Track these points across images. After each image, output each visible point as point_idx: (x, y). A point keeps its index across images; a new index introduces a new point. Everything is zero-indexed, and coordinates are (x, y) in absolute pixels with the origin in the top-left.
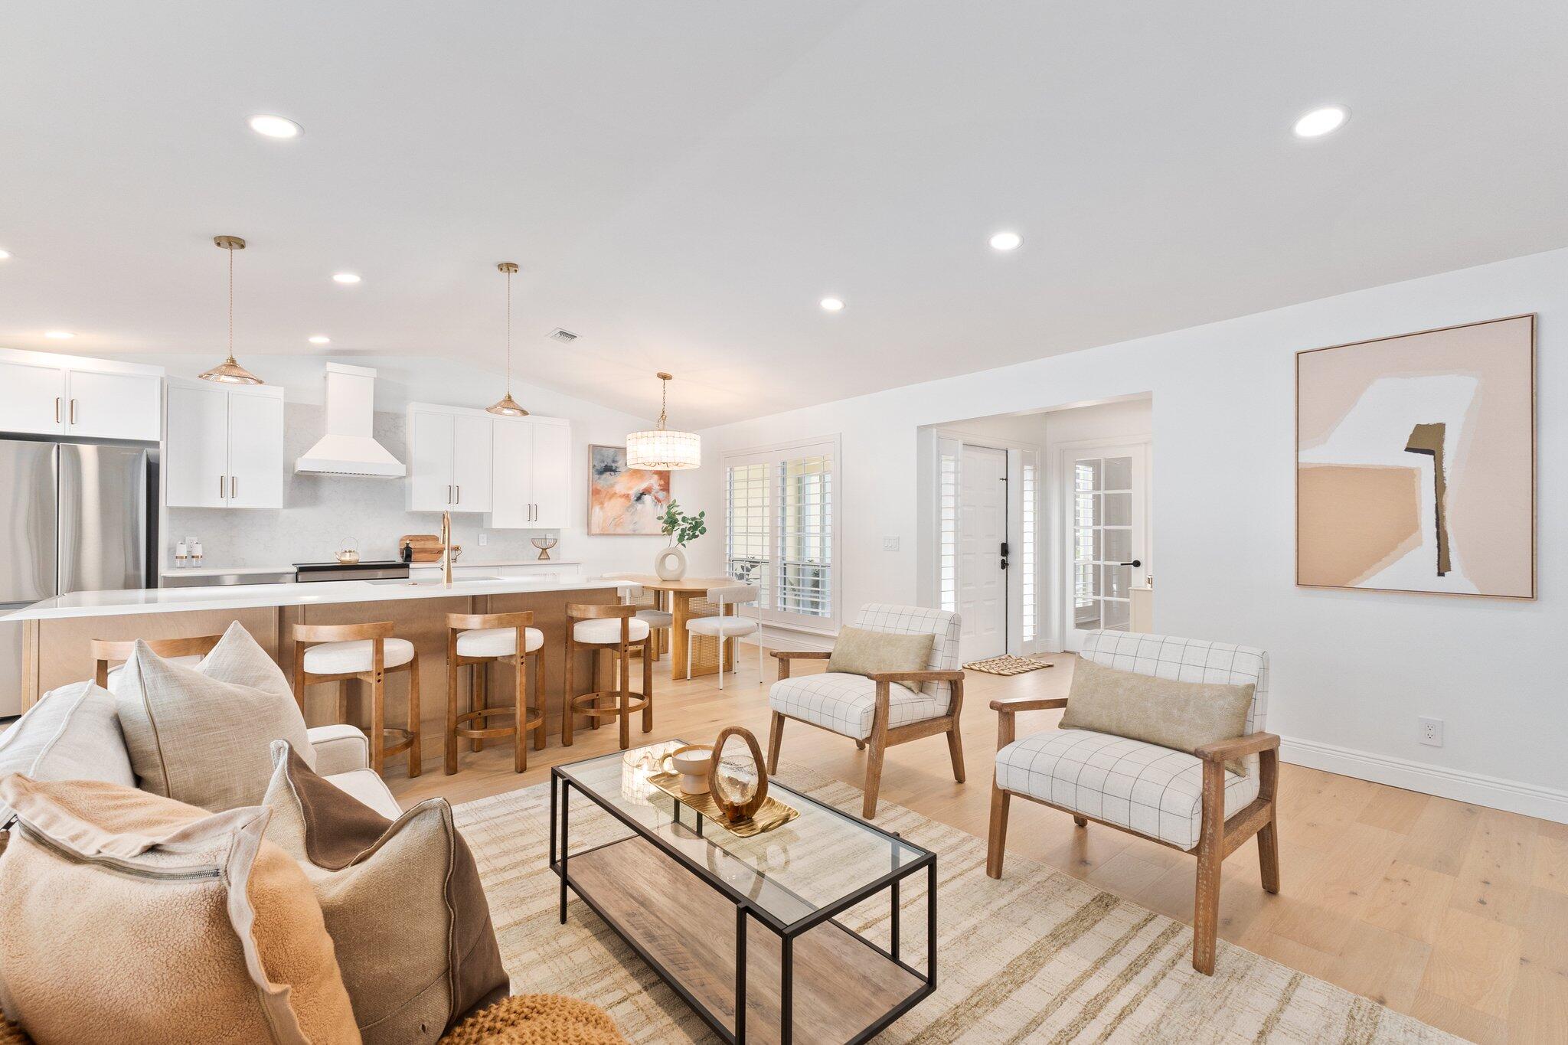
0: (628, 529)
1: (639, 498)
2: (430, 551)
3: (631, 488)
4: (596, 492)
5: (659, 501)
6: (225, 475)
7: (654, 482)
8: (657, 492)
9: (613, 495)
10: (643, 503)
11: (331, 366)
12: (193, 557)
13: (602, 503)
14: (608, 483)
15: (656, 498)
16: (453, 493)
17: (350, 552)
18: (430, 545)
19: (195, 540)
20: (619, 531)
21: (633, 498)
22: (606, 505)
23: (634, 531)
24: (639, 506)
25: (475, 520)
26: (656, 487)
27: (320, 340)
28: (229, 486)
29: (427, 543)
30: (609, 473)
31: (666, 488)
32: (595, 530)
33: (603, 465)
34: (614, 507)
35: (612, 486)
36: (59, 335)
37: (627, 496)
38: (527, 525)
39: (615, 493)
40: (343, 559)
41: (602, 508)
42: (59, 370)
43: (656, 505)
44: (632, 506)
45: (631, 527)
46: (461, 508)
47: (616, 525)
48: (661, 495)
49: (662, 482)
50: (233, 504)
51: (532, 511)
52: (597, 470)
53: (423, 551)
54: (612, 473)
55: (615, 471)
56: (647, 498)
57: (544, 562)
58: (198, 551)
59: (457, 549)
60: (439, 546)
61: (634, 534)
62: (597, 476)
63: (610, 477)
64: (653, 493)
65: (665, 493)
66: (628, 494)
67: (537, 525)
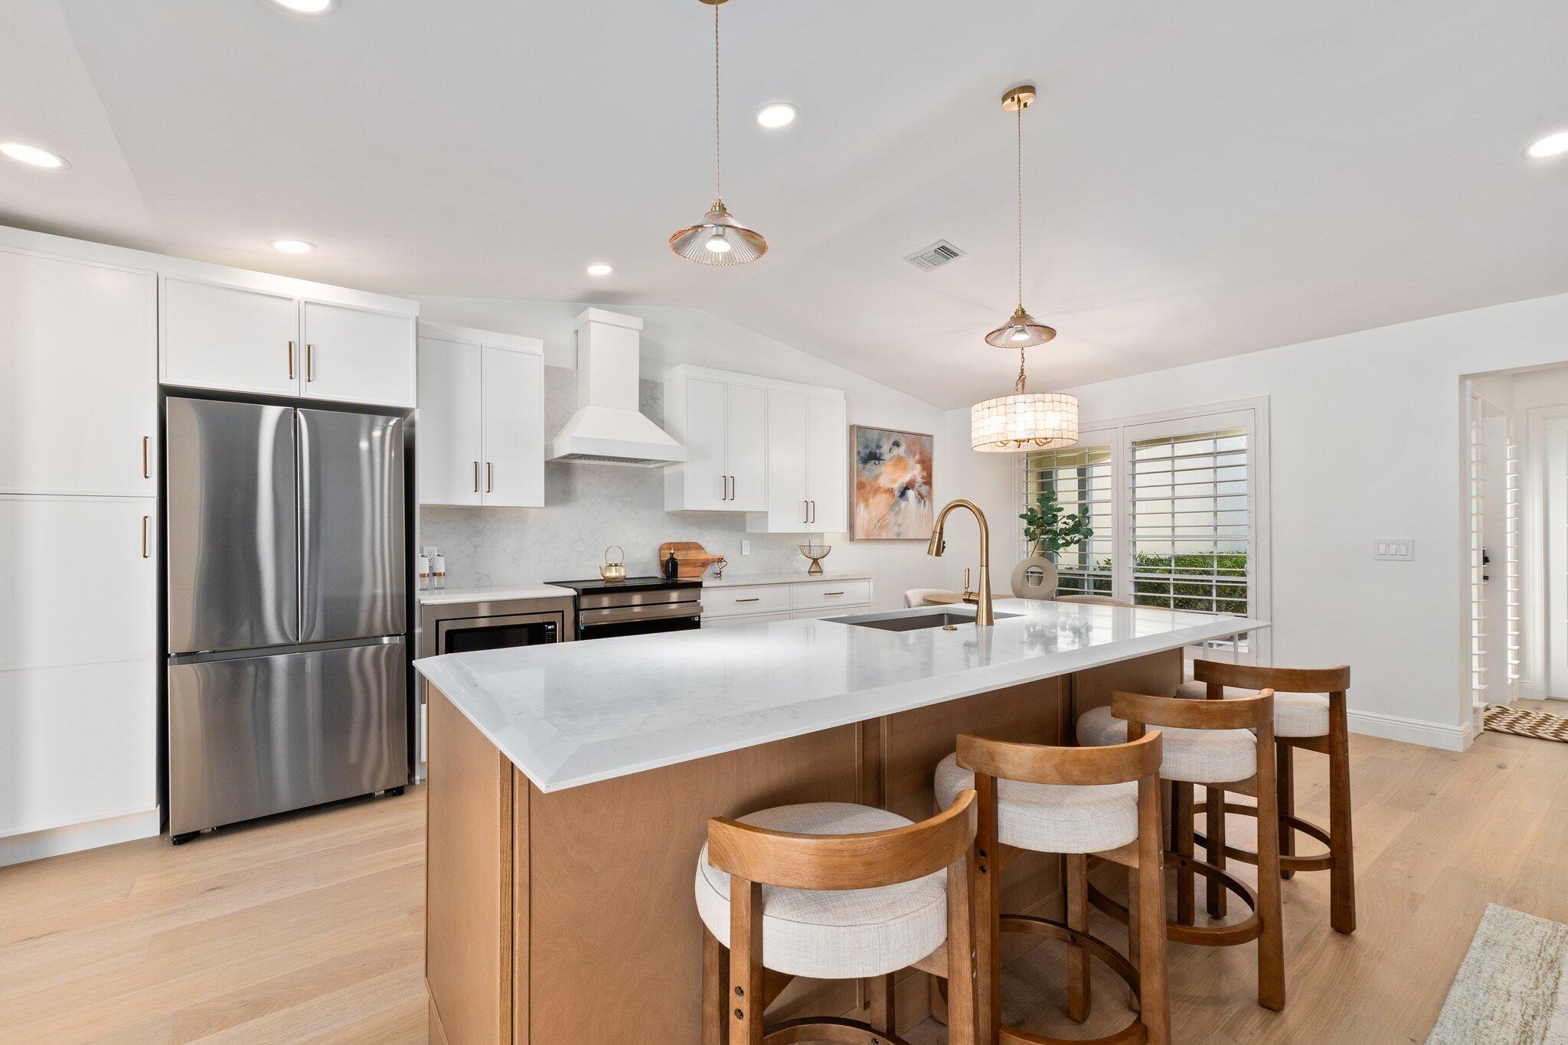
0: (892, 532)
1: (903, 493)
2: (693, 564)
3: (894, 481)
4: (861, 486)
5: (922, 497)
6: (479, 461)
7: (916, 472)
8: (920, 486)
9: (877, 490)
10: (907, 500)
11: (594, 313)
12: (435, 574)
13: (866, 501)
14: (873, 474)
15: (919, 493)
16: (728, 486)
17: (616, 565)
18: (693, 556)
19: (435, 550)
20: (884, 535)
21: (897, 493)
22: (871, 501)
23: (899, 535)
24: (903, 504)
26: (919, 480)
27: (599, 271)
28: (483, 475)
29: (694, 553)
30: (873, 462)
31: (929, 479)
32: (860, 534)
33: (867, 451)
34: (879, 504)
35: (876, 478)
37: (891, 491)
38: (802, 528)
39: (880, 488)
40: (608, 575)
41: (866, 506)
42: (290, 300)
43: (919, 502)
44: (896, 504)
45: (896, 530)
46: (737, 505)
47: (882, 528)
48: (924, 489)
49: (925, 474)
50: (489, 500)
51: (809, 510)
52: (862, 457)
53: (687, 563)
54: (877, 462)
55: (879, 459)
56: (911, 493)
57: (817, 577)
58: (441, 568)
59: (720, 560)
60: (702, 557)
61: (899, 540)
62: (861, 466)
63: (874, 467)
64: (916, 487)
65: (927, 487)
66: (892, 489)
67: (812, 529)
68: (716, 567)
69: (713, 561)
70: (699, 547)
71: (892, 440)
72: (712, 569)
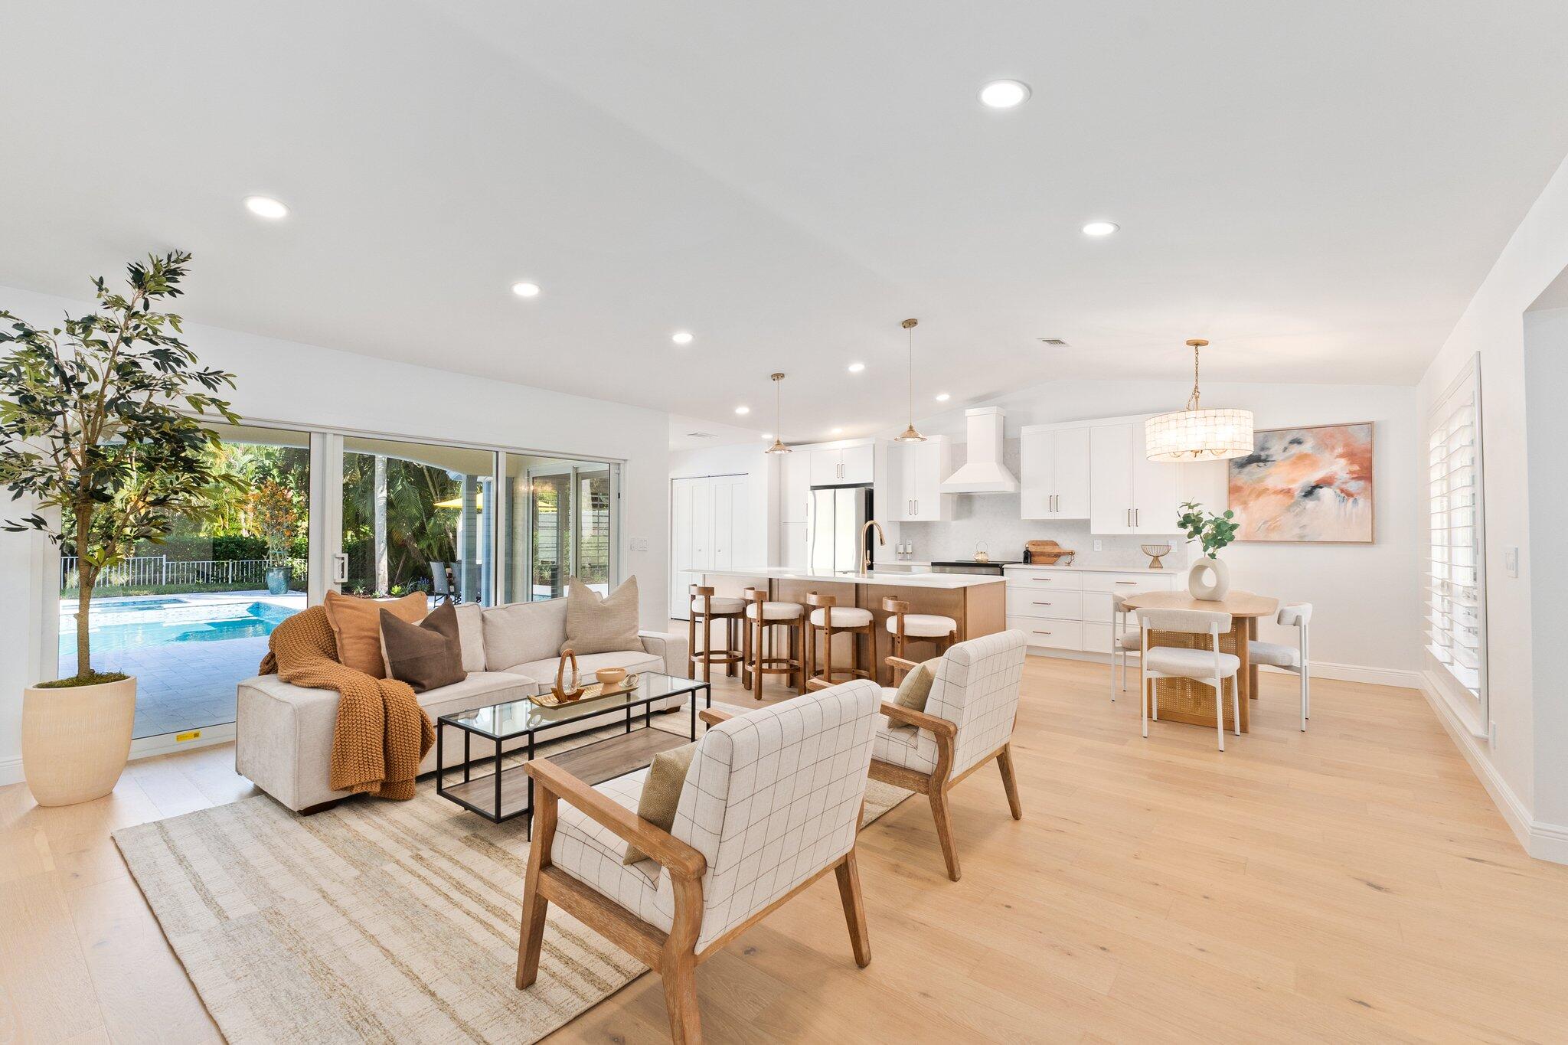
0: (1292, 534)
1: (1310, 492)
2: (1049, 555)
3: (1294, 481)
4: (1233, 490)
5: (1349, 495)
6: (911, 500)
7: (1339, 468)
8: (1345, 483)
9: (1262, 492)
10: (1318, 499)
11: (969, 410)
13: (1245, 503)
14: (1255, 477)
15: (1342, 491)
16: (1054, 502)
17: (982, 553)
18: (1048, 549)
19: (910, 542)
20: (1274, 537)
21: (1298, 493)
22: (1251, 504)
23: (1301, 537)
24: (1310, 504)
25: (1083, 525)
26: (1343, 475)
28: (913, 505)
29: (1046, 547)
30: (1254, 465)
31: (1366, 474)
34: (1264, 506)
35: (1261, 480)
36: (836, 431)
37: (1288, 492)
38: (1129, 531)
39: (1268, 489)
40: (977, 557)
41: (1245, 509)
43: (1345, 501)
44: (1297, 504)
45: (1297, 531)
47: (1271, 530)
48: (1354, 486)
49: (1357, 468)
50: (919, 518)
51: (1133, 516)
52: (1236, 463)
53: (1042, 554)
54: (1261, 464)
55: (1265, 461)
56: (1326, 493)
58: (909, 549)
59: (1072, 553)
60: (1056, 550)
61: (1301, 542)
62: (1237, 470)
63: (1258, 470)
64: (1337, 483)
65: (1361, 483)
66: (1289, 489)
67: (1138, 531)
68: (1067, 559)
69: (1065, 554)
70: (1055, 544)
71: (1290, 438)
72: (1064, 559)
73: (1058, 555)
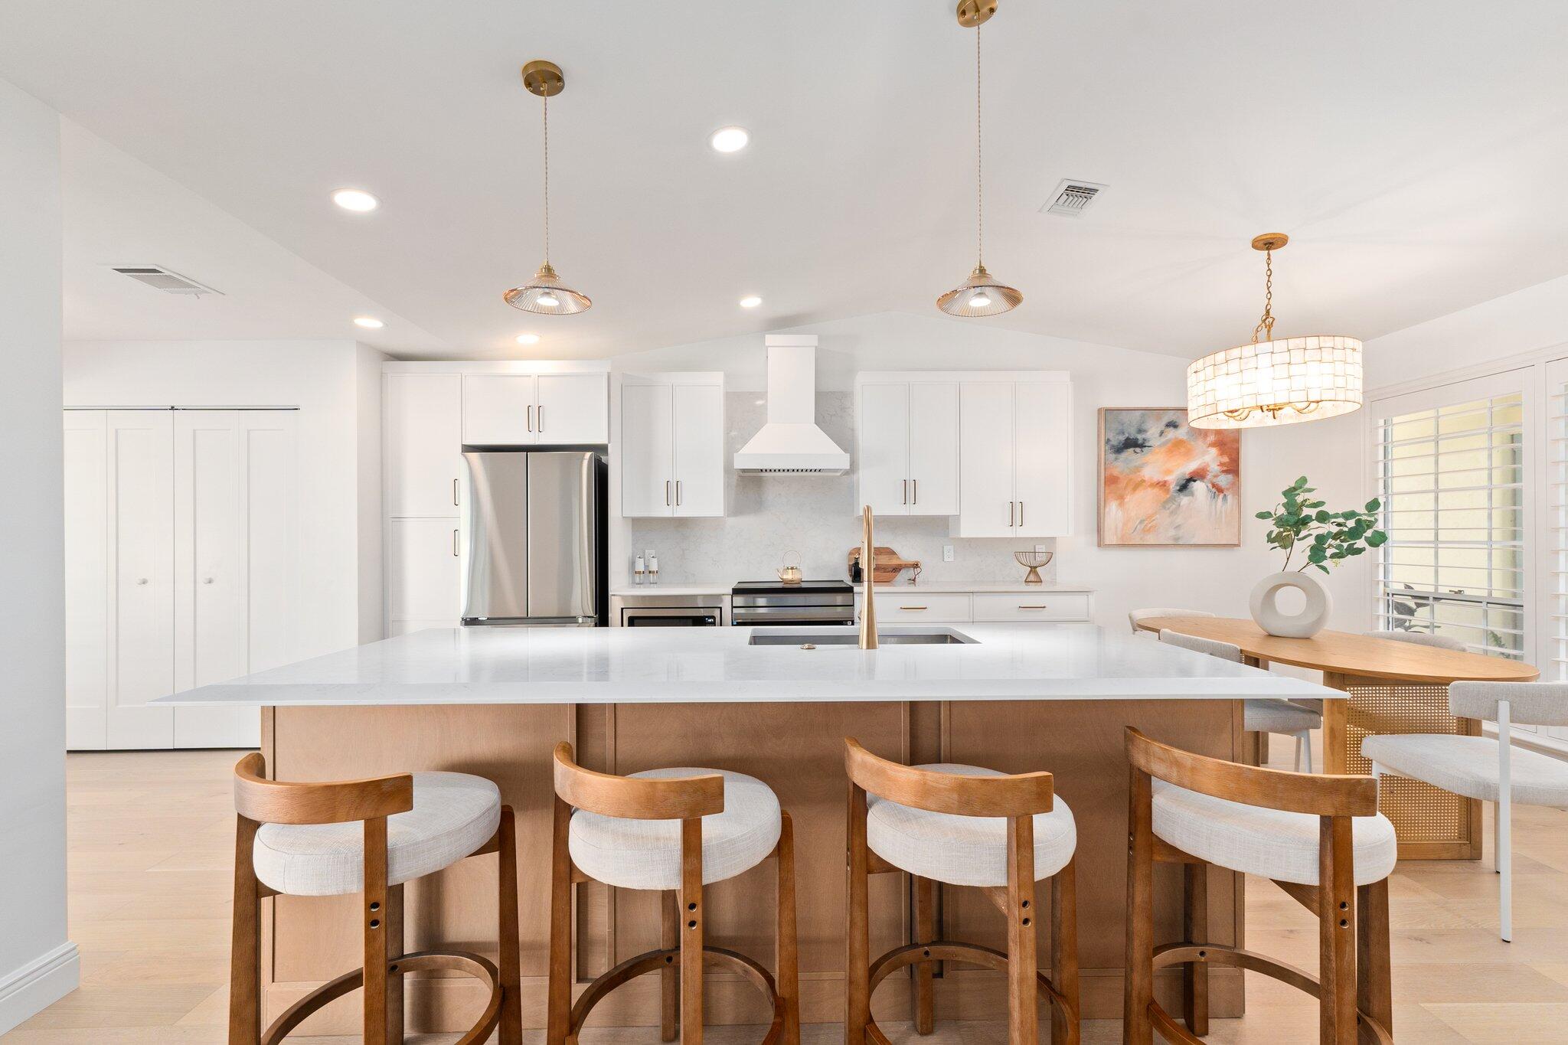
0: (1165, 536)
1: (1184, 487)
2: (885, 569)
3: (1169, 472)
4: (1111, 481)
5: (1220, 490)
6: (670, 479)
7: (1209, 458)
8: (1216, 476)
9: (1138, 485)
10: (1192, 494)
11: (771, 339)
12: (650, 572)
13: (1121, 498)
14: (1132, 465)
15: (1214, 486)
16: (909, 490)
17: (792, 568)
18: (881, 561)
19: (653, 552)
20: (1151, 539)
21: (1173, 487)
22: (1128, 499)
23: (1177, 539)
24: (1184, 500)
25: (938, 526)
26: (1214, 468)
27: (751, 302)
28: (674, 491)
29: (878, 557)
30: (1132, 450)
31: (1233, 468)
32: (1110, 538)
33: (1122, 438)
34: (1142, 502)
35: (1138, 469)
37: (1163, 485)
38: (1009, 533)
39: (1144, 481)
40: (785, 577)
41: (1121, 505)
42: (530, 376)
43: (1215, 497)
44: (1172, 499)
45: (1172, 533)
46: (922, 509)
47: (1147, 531)
48: (1224, 480)
49: (1226, 459)
50: (680, 512)
51: (1016, 512)
52: (1113, 446)
53: (877, 568)
54: (1138, 450)
55: (1142, 446)
56: (1198, 486)
57: (1033, 587)
58: (654, 567)
59: (916, 566)
60: (894, 562)
61: (1177, 545)
62: (1113, 456)
63: (1135, 456)
64: (1209, 476)
65: (1230, 477)
66: (1165, 482)
67: (1022, 532)
68: (911, 573)
69: (907, 566)
70: (895, 553)
71: (1166, 419)
72: (904, 575)
73: (897, 569)
